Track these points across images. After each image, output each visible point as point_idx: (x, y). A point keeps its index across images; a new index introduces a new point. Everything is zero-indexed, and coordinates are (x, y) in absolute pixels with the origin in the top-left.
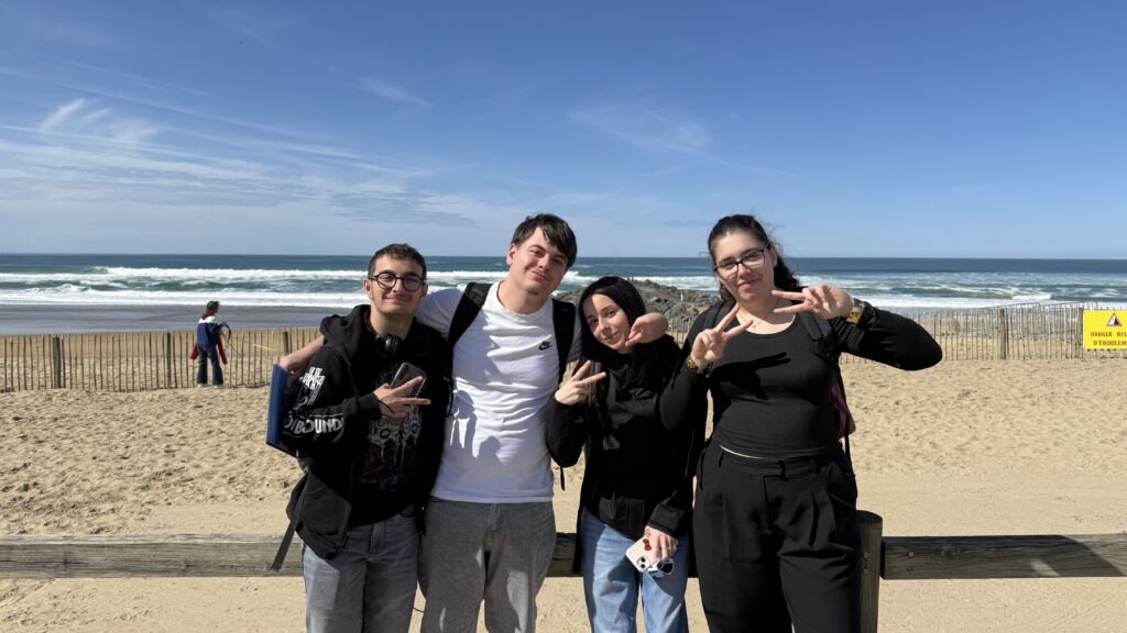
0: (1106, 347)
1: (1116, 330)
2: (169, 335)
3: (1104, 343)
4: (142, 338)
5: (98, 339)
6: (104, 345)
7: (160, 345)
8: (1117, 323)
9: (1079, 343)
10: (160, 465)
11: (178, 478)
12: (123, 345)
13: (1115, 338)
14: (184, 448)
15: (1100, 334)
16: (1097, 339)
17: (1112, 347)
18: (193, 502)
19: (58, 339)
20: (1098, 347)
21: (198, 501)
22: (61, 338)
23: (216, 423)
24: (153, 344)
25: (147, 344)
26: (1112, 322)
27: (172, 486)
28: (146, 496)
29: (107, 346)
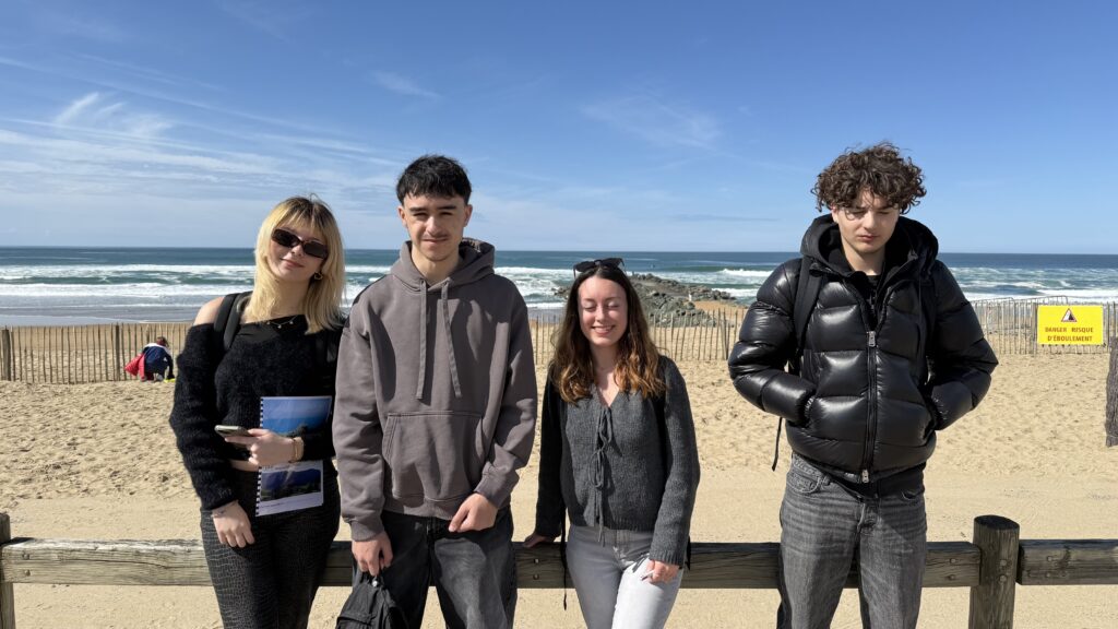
0: (1060, 343)
1: (1071, 325)
2: (117, 328)
3: (1059, 338)
4: (91, 330)
5: (47, 331)
6: (53, 338)
7: (109, 338)
8: (1071, 318)
9: (1034, 338)
10: (56, 457)
11: (65, 472)
12: (72, 337)
13: (1069, 333)
14: (89, 441)
15: (1055, 330)
16: (1052, 334)
17: (1066, 343)
18: (64, 496)
19: (7, 331)
20: (1053, 342)
21: (70, 495)
22: (11, 330)
23: (135, 416)
24: (102, 338)
25: (97, 339)
26: (1067, 317)
27: (54, 480)
28: (23, 489)
29: (55, 338)
